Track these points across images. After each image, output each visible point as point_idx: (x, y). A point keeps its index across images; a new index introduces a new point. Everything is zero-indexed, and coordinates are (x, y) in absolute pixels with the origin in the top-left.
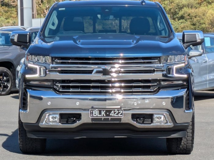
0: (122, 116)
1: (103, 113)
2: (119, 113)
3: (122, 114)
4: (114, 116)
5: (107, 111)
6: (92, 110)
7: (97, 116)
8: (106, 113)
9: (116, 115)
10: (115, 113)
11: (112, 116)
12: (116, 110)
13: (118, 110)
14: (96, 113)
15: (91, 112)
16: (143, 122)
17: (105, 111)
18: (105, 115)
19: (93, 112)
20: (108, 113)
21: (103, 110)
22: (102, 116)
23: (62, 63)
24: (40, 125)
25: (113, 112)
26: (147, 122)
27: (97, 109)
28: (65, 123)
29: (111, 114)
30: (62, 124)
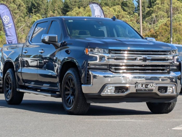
0: (154, 88)
1: (144, 86)
2: (153, 86)
3: (154, 87)
4: (150, 88)
5: (146, 85)
6: (137, 84)
7: (140, 88)
8: (145, 86)
9: (151, 87)
10: (150, 86)
11: (148, 88)
12: (151, 84)
13: (152, 84)
14: (140, 86)
15: (137, 85)
16: (161, 92)
17: (145, 85)
18: (145, 87)
19: (138, 86)
20: (146, 86)
21: (144, 84)
22: (143, 87)
23: (116, 53)
24: (101, 94)
25: (149, 85)
26: (163, 92)
27: (140, 84)
28: (117, 92)
29: (148, 87)
30: (115, 93)
